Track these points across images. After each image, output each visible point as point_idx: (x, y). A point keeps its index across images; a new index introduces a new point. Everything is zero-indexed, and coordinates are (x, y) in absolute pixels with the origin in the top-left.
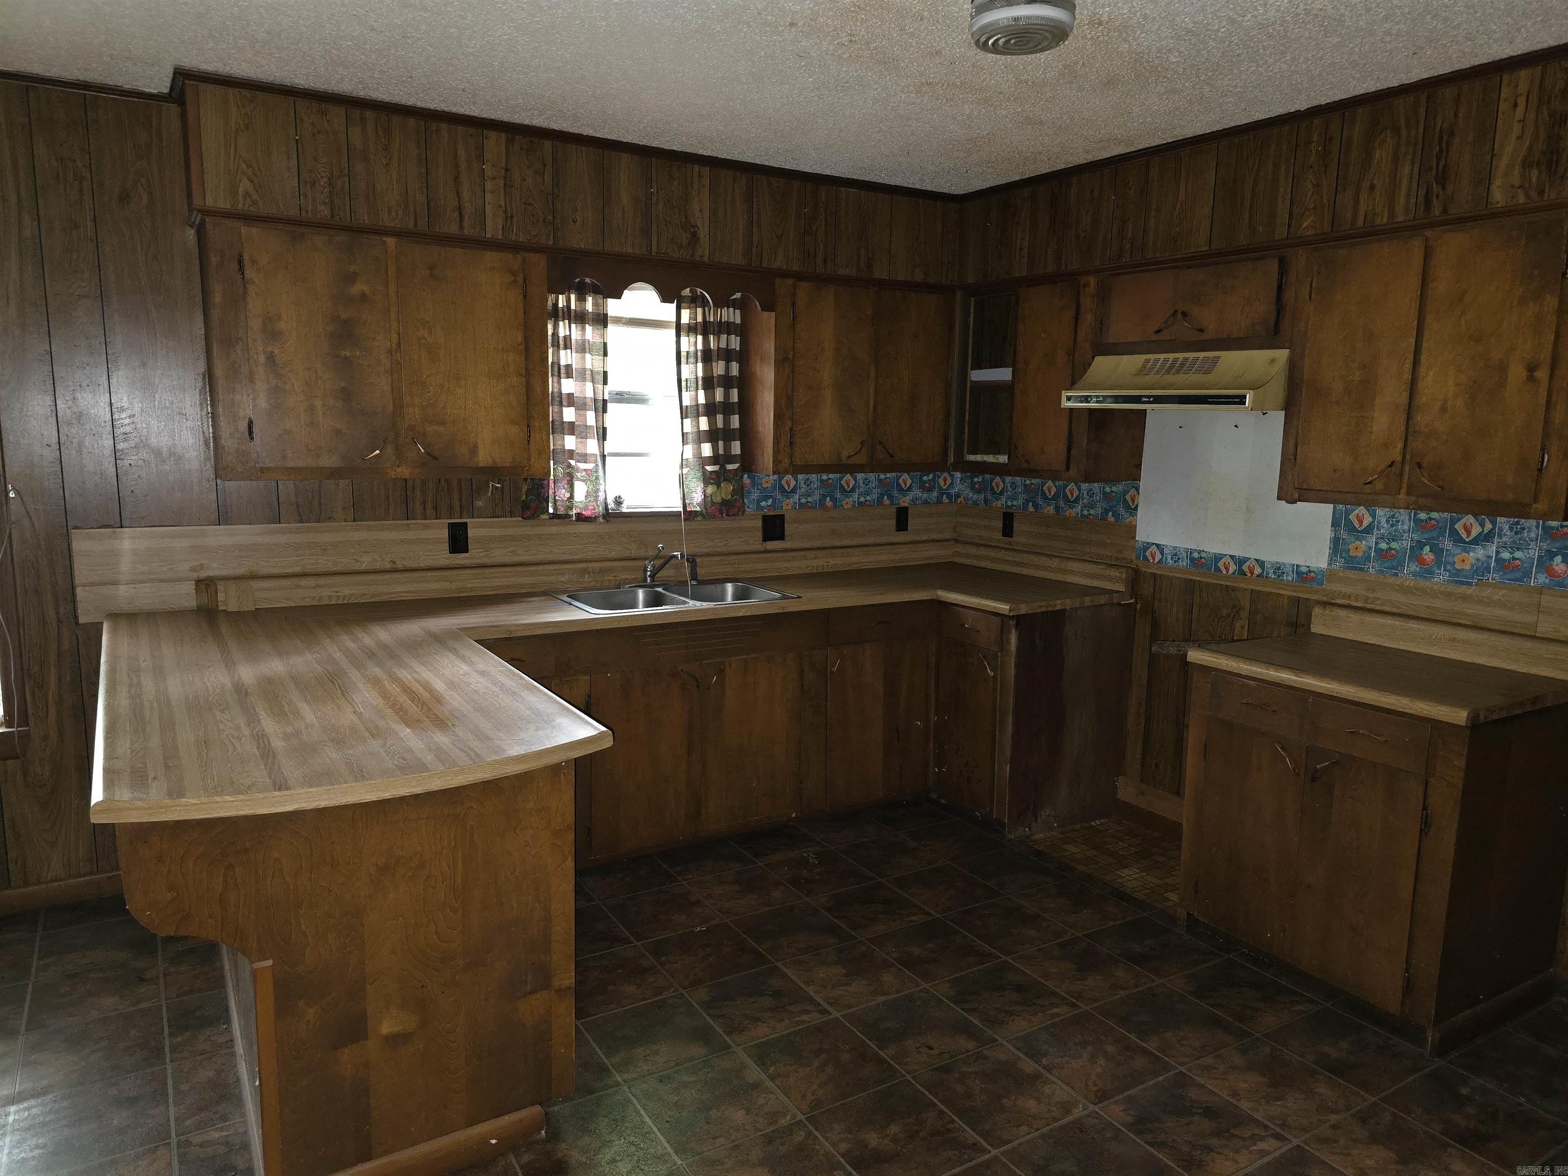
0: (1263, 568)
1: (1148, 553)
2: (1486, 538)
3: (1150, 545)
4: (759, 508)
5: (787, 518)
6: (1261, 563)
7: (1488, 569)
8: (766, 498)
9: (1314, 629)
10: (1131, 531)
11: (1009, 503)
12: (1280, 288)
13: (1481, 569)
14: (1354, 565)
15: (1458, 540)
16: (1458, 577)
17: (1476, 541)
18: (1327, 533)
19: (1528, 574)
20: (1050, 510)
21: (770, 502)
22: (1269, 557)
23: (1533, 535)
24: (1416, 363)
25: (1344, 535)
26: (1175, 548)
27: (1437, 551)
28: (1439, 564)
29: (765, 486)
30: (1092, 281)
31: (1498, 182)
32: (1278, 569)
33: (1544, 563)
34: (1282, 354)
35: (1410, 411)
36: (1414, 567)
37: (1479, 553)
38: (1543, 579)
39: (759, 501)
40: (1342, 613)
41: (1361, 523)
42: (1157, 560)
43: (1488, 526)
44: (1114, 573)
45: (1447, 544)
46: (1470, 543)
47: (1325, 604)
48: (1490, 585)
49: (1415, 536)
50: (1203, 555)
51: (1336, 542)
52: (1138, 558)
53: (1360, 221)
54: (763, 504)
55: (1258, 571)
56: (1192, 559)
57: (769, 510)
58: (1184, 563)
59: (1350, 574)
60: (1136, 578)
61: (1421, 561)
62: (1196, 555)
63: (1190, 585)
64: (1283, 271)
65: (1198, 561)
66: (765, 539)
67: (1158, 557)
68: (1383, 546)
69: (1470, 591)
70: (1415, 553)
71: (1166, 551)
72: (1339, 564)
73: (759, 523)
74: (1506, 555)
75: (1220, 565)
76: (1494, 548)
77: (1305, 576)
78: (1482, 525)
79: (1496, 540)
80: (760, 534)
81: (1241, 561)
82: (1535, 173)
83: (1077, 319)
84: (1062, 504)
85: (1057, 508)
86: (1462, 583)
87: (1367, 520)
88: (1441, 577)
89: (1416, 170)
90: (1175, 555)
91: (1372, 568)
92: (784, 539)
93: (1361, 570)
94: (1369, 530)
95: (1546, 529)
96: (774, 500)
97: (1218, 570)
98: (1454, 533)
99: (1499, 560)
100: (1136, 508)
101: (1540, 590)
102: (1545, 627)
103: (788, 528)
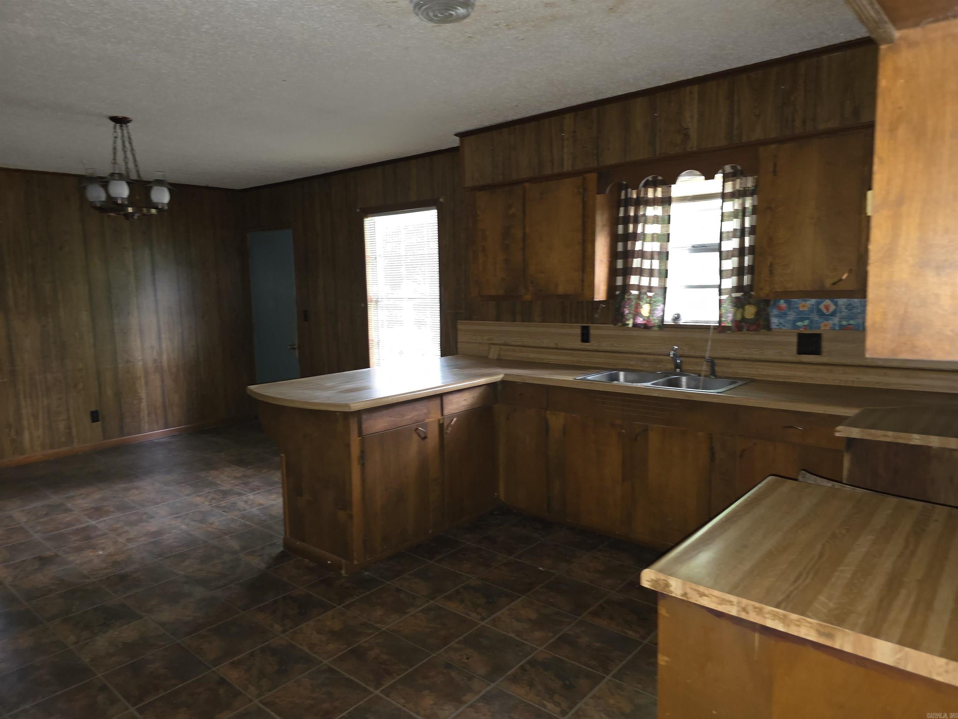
4: (795, 327)
5: (825, 336)
8: (802, 320)
21: (806, 322)
29: (801, 309)
39: (795, 322)
54: (799, 324)
57: (805, 329)
66: (800, 352)
73: (795, 340)
80: (795, 348)
92: (820, 355)
96: (811, 322)
103: (826, 345)
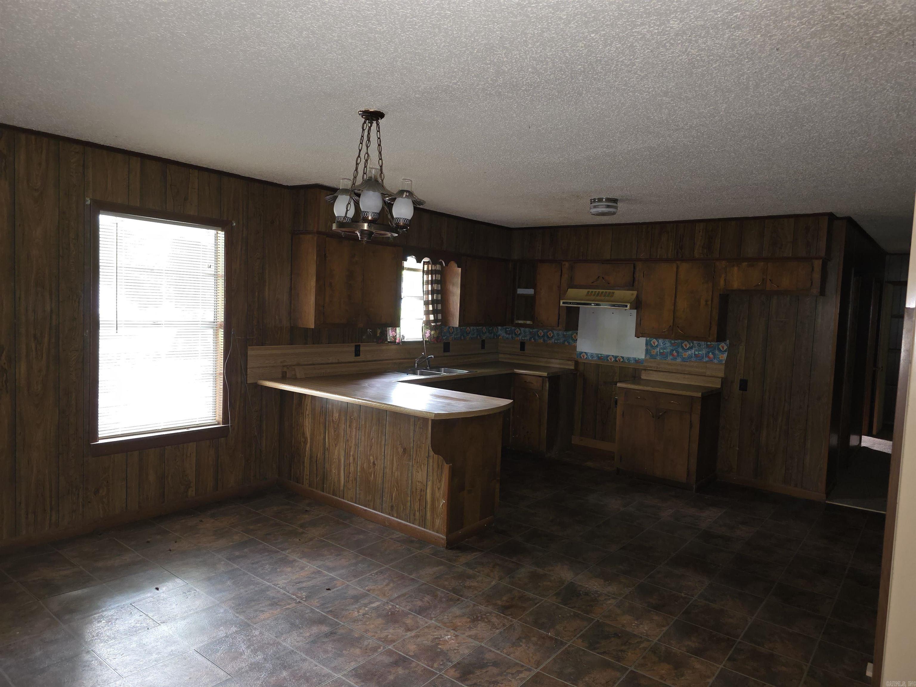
0: (623, 359)
1: (581, 355)
2: (691, 348)
3: (582, 352)
5: (451, 343)
6: (623, 358)
7: (692, 357)
9: (642, 378)
10: (575, 347)
11: (523, 338)
12: (634, 273)
13: (690, 357)
14: (653, 357)
15: (683, 349)
16: (684, 360)
17: (688, 349)
18: (644, 347)
19: (703, 358)
20: (542, 341)
22: (625, 355)
23: (704, 347)
24: (676, 297)
25: (649, 347)
26: (592, 353)
27: (678, 352)
28: (678, 356)
30: (567, 264)
31: (696, 251)
32: (629, 359)
33: (707, 355)
34: (635, 293)
35: (674, 311)
36: (671, 357)
37: (690, 352)
38: (707, 359)
40: (651, 372)
41: (654, 344)
42: (585, 358)
43: (692, 344)
44: (570, 363)
45: (680, 350)
46: (687, 349)
47: (645, 370)
48: (693, 362)
49: (671, 348)
50: (602, 355)
51: (647, 350)
52: (578, 357)
53: (658, 257)
54: (444, 338)
55: (622, 360)
56: (598, 357)
57: (446, 340)
58: (595, 358)
59: (652, 360)
60: (577, 363)
61: (673, 355)
62: (600, 356)
63: (598, 366)
64: (634, 268)
65: (600, 357)
66: (444, 352)
67: (585, 357)
68: (662, 351)
69: (687, 363)
70: (671, 353)
71: (588, 354)
72: (648, 357)
73: (443, 345)
74: (697, 353)
75: (609, 358)
76: (693, 351)
77: (637, 361)
78: (690, 345)
79: (694, 348)
80: (442, 350)
81: (616, 357)
82: (705, 251)
83: (561, 276)
84: (546, 338)
85: (544, 340)
86: (685, 361)
87: (656, 344)
88: (679, 360)
89: (674, 244)
90: (592, 356)
91: (658, 358)
92: (449, 352)
93: (655, 358)
94: (657, 346)
95: (707, 345)
96: (447, 337)
97: (608, 360)
98: (682, 347)
99: (695, 354)
100: (577, 340)
101: (706, 362)
102: (708, 373)
103: (451, 347)
